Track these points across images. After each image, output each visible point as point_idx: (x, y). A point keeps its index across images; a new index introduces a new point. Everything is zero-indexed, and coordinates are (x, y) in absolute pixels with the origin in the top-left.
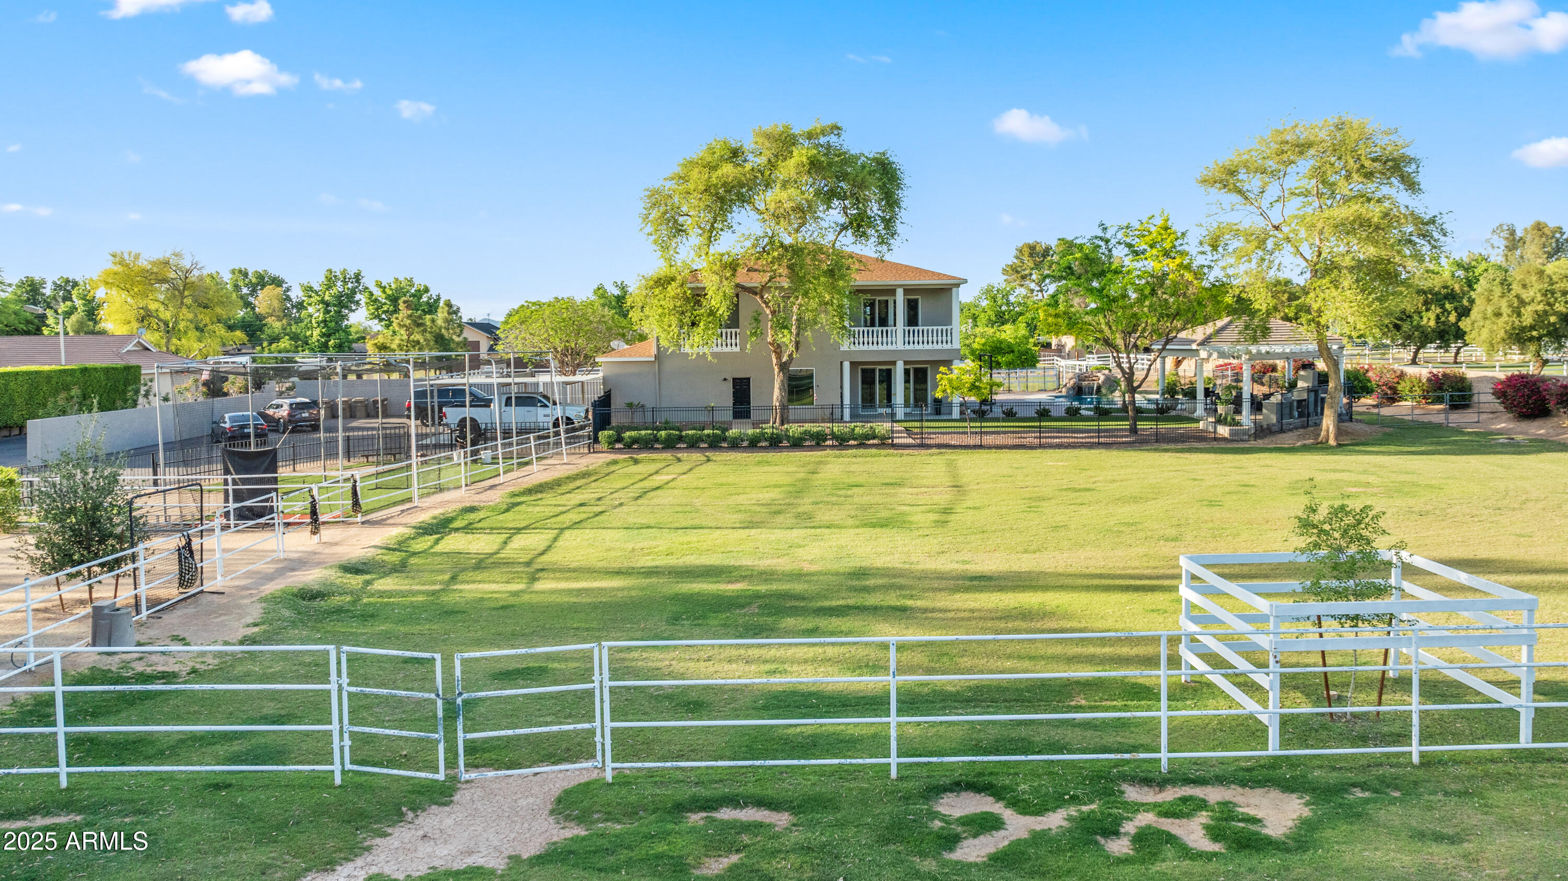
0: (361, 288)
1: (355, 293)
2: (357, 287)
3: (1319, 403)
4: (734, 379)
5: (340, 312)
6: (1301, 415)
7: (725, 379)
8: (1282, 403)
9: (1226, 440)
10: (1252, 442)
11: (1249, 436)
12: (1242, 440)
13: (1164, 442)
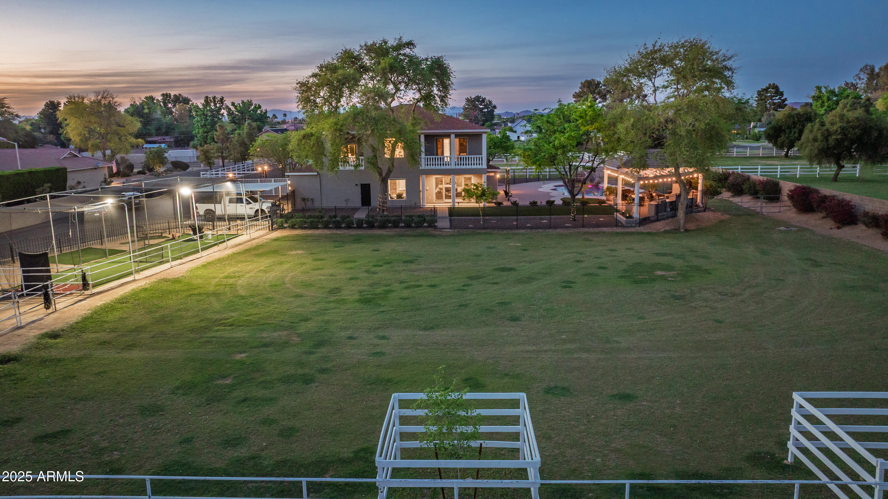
0: (224, 106)
1: (221, 109)
2: (222, 106)
4: (361, 185)
5: (213, 120)
6: (671, 210)
7: (356, 185)
8: (658, 204)
9: (623, 226)
10: (637, 228)
11: (636, 224)
12: (632, 227)
13: (587, 227)
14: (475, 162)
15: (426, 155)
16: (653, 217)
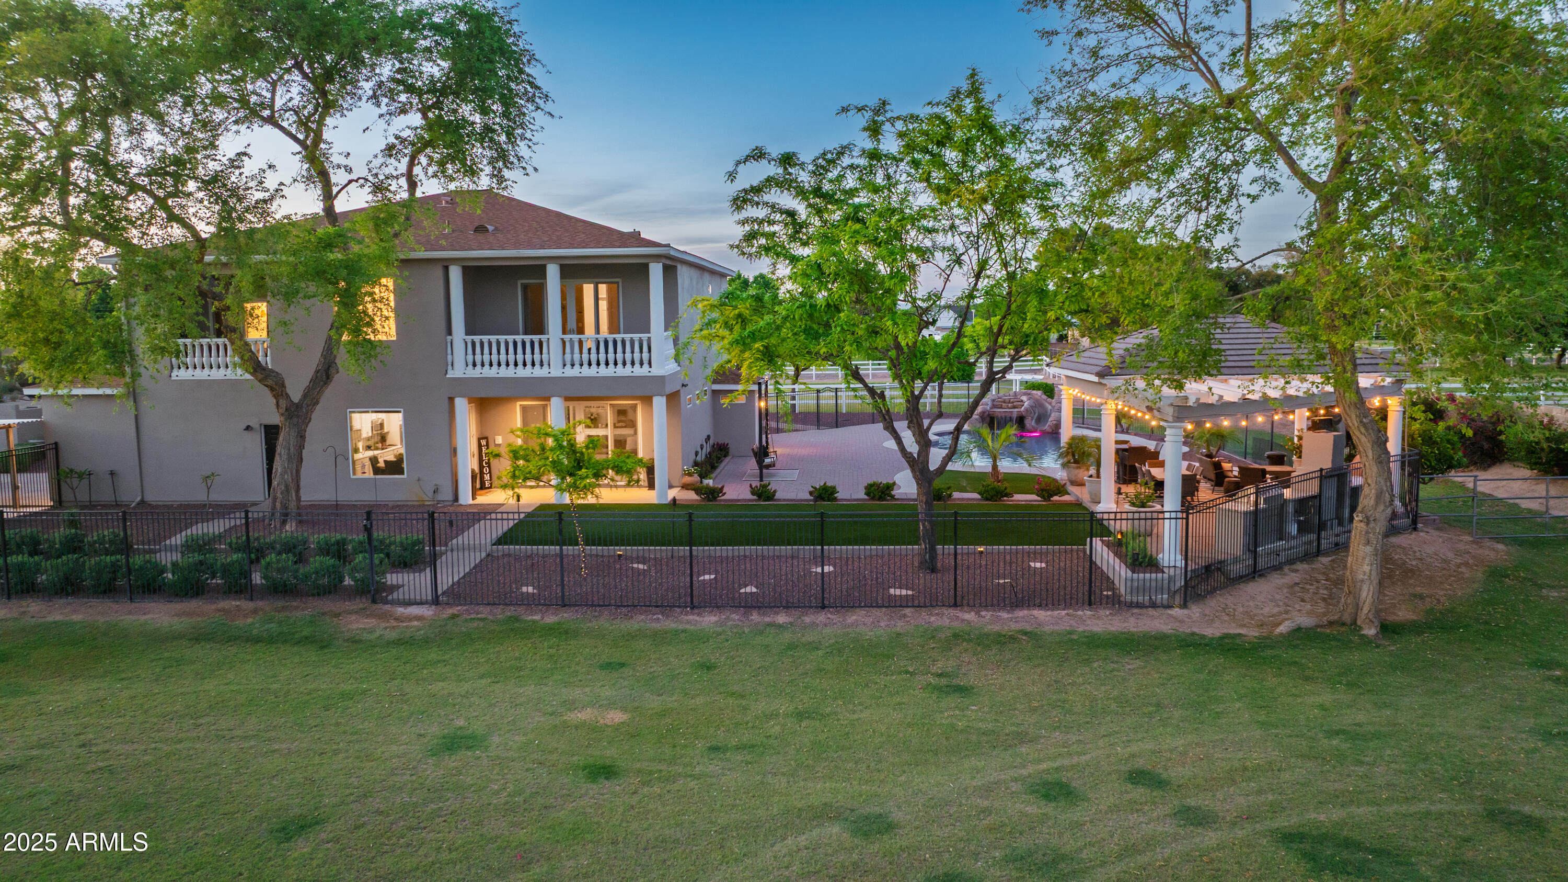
3: (1347, 501)
4: (266, 428)
6: (1303, 528)
7: (248, 428)
8: (1256, 512)
9: (1116, 602)
10: (1176, 612)
11: (1172, 594)
12: (1154, 605)
13: (971, 607)
14: (629, 356)
16: (1236, 560)
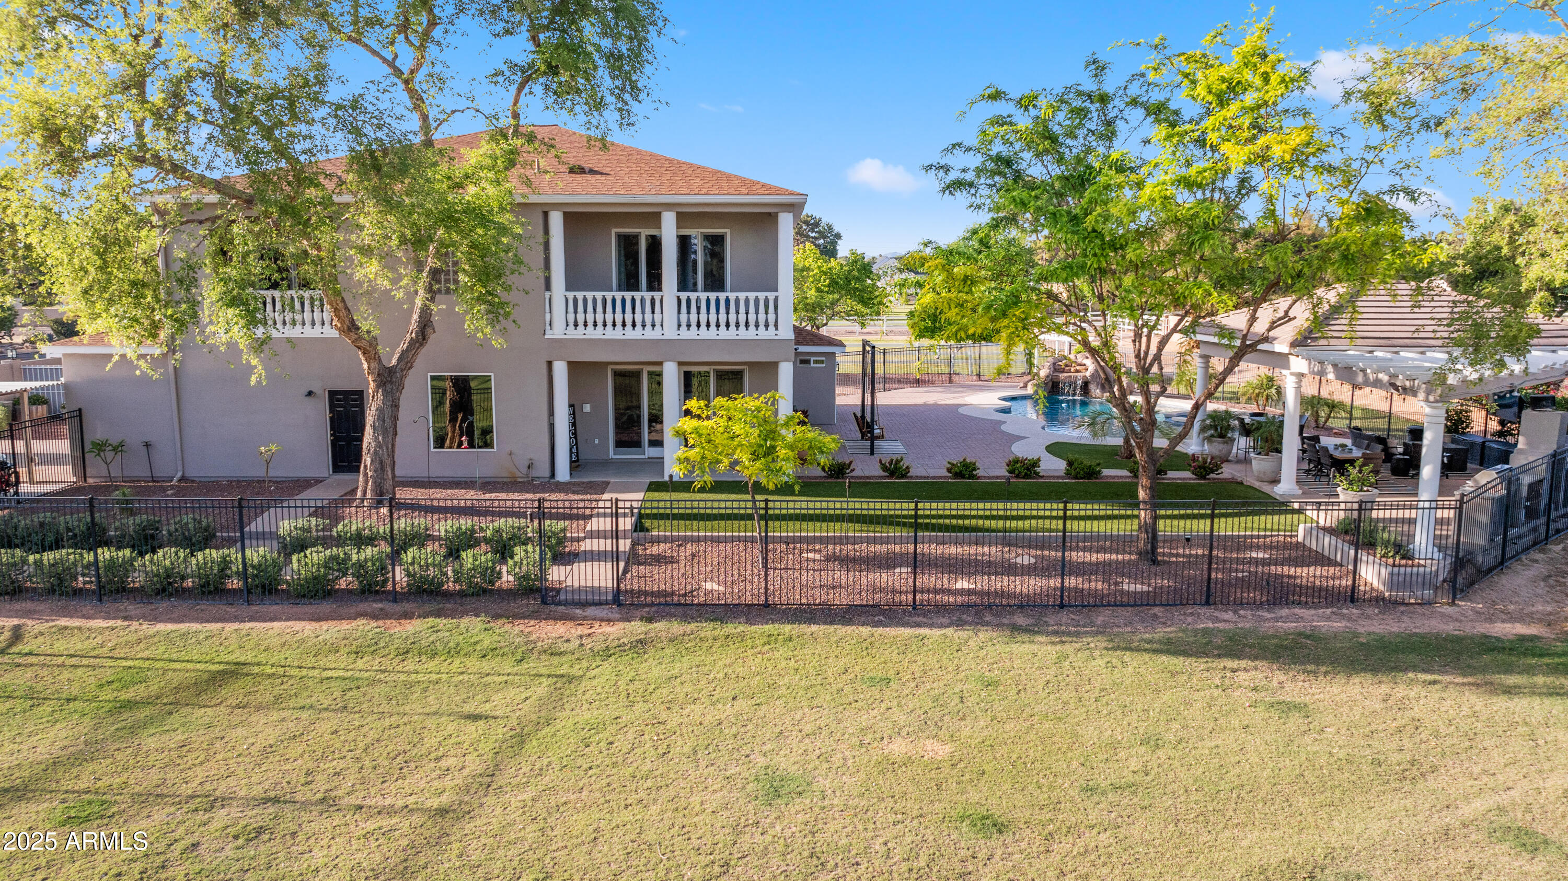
4: (332, 394)
6: (1529, 514)
7: (310, 393)
9: (1379, 599)
10: (1447, 609)
13: (1224, 605)
14: (752, 317)
15: (568, 289)
16: (1482, 551)
